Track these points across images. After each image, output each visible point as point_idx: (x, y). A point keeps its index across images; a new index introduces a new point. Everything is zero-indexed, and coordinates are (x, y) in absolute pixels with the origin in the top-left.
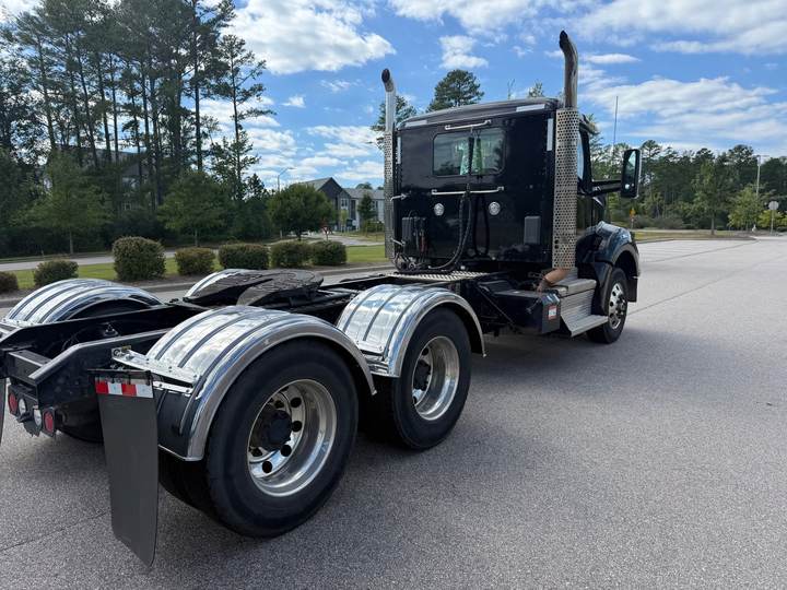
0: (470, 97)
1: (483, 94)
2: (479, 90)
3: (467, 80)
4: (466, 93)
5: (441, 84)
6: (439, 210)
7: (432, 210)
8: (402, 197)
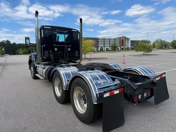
6: (56, 49)
7: (54, 49)
8: (44, 45)
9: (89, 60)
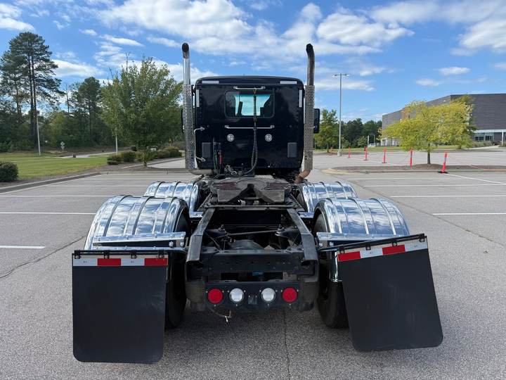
0: (41, 54)
1: (51, 53)
2: (48, 50)
3: (37, 41)
4: (37, 50)
5: (15, 41)
6: (230, 138)
7: (226, 138)
8: (202, 128)
9: (441, 172)
